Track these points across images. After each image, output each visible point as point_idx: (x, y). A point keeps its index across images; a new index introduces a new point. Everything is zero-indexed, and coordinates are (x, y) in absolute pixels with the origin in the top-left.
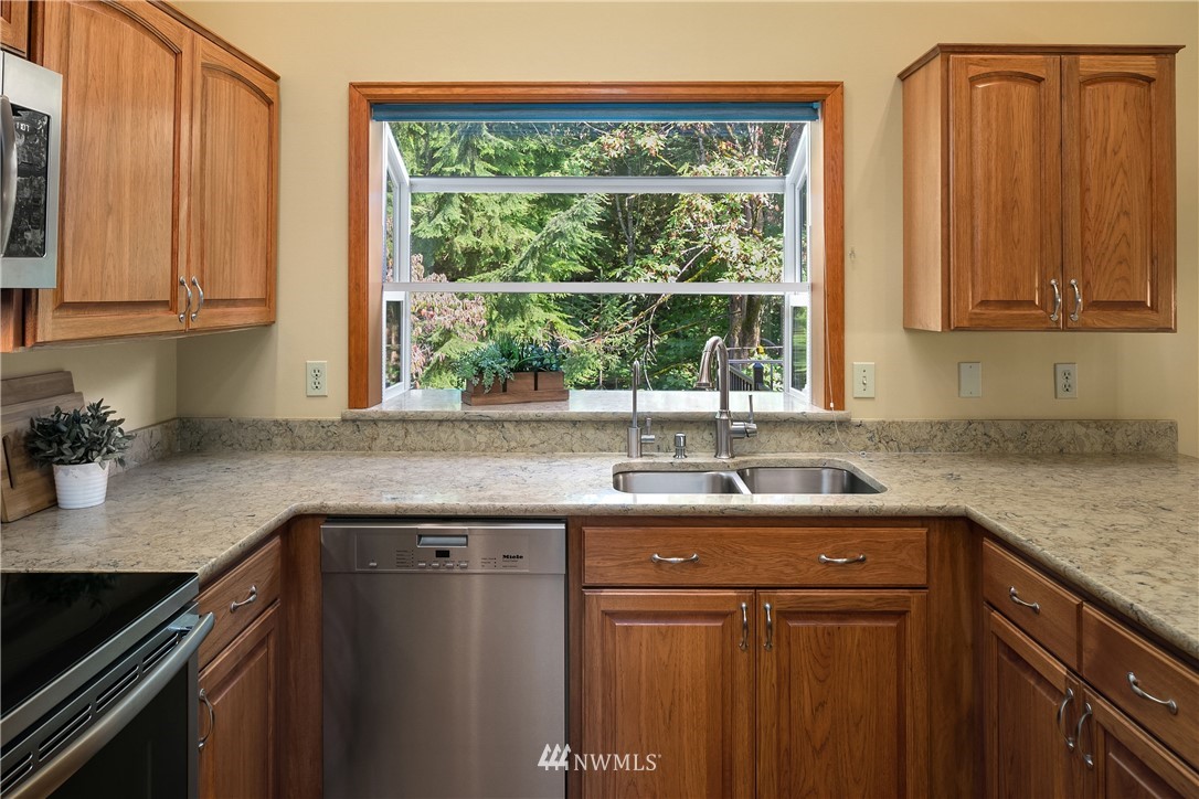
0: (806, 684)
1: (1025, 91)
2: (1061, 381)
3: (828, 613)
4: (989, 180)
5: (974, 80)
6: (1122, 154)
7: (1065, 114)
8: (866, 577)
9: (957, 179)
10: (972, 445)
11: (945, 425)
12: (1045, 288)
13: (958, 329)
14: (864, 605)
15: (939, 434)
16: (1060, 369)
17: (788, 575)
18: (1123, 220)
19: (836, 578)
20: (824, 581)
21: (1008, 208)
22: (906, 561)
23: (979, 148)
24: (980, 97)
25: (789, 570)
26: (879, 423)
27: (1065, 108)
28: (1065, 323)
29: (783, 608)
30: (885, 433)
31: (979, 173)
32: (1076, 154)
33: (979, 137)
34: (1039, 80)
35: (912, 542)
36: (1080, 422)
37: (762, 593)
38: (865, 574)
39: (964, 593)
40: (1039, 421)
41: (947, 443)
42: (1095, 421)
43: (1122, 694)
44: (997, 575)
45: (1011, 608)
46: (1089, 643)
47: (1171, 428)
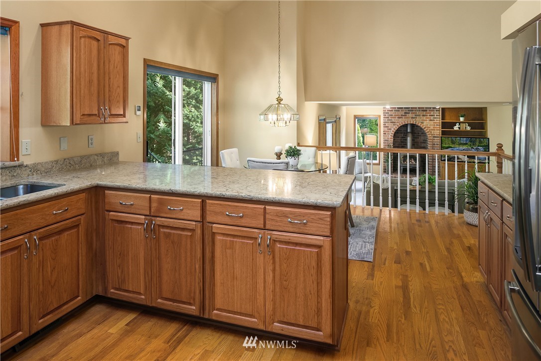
0: (49, 263)
1: (95, 43)
2: (90, 141)
3: (55, 233)
4: (85, 72)
5: (81, 37)
6: (118, 68)
7: (105, 53)
8: (68, 215)
9: (76, 71)
10: (65, 168)
11: (57, 162)
12: (99, 109)
13: (76, 124)
14: (67, 226)
15: (55, 165)
16: (90, 137)
17: (42, 223)
18: (118, 88)
19: (59, 219)
20: (55, 221)
21: (90, 82)
22: (79, 205)
23: (82, 60)
24: (83, 42)
25: (42, 221)
26: (34, 164)
27: (105, 51)
28: (104, 121)
29: (41, 236)
30: (36, 168)
31: (82, 69)
32: (108, 66)
33: (82, 57)
34: (98, 40)
35: (81, 199)
36: (96, 155)
37: (33, 233)
38: (68, 214)
39: (94, 212)
40: (85, 156)
41: (58, 168)
42: (100, 154)
43: (166, 213)
44: (113, 201)
45: (120, 208)
46: (154, 205)
47: (117, 153)
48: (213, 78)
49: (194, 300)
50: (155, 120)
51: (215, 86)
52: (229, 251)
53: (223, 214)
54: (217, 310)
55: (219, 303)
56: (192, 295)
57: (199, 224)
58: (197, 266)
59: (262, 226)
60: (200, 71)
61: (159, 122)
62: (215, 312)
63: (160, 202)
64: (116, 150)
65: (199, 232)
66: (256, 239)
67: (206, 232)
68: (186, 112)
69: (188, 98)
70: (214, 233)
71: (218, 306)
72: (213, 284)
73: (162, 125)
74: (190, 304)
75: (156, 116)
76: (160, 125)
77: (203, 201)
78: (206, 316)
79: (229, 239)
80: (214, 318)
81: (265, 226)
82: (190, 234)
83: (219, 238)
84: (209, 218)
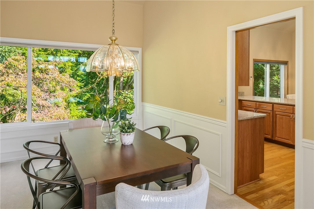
43: (261, 108)
44: (244, 104)
45: (247, 106)
46: (257, 105)
47: (244, 92)
48: (285, 63)
49: (270, 134)
50: (257, 83)
51: (286, 66)
52: (281, 120)
53: (279, 109)
54: (277, 137)
55: (278, 135)
56: (269, 132)
57: (272, 112)
58: (271, 124)
59: (292, 113)
60: (278, 61)
61: (259, 84)
62: (276, 138)
63: (259, 105)
64: (243, 91)
65: (271, 114)
66: (290, 116)
67: (274, 114)
68: (276, 79)
69: (277, 71)
70: (276, 114)
71: (277, 136)
72: (276, 129)
73: (261, 86)
74: (268, 135)
75: (258, 80)
76: (260, 86)
77: (273, 105)
78: (274, 139)
79: (281, 116)
80: (276, 140)
81: (293, 113)
82: (268, 114)
83: (278, 116)
84: (275, 110)
